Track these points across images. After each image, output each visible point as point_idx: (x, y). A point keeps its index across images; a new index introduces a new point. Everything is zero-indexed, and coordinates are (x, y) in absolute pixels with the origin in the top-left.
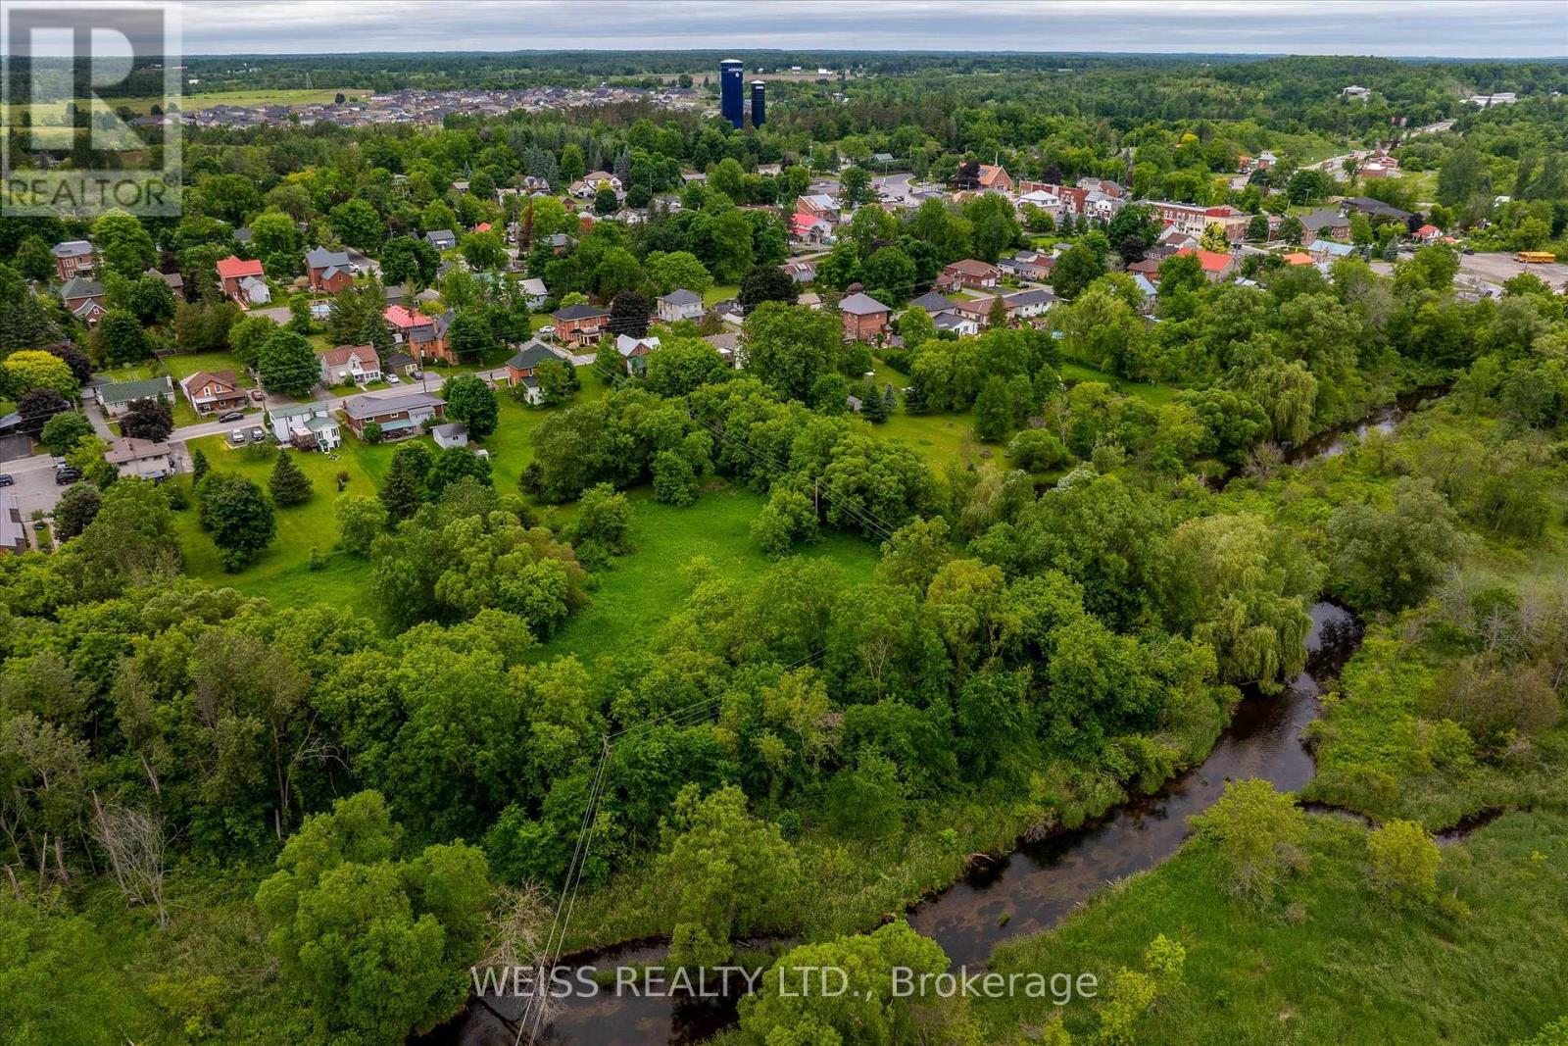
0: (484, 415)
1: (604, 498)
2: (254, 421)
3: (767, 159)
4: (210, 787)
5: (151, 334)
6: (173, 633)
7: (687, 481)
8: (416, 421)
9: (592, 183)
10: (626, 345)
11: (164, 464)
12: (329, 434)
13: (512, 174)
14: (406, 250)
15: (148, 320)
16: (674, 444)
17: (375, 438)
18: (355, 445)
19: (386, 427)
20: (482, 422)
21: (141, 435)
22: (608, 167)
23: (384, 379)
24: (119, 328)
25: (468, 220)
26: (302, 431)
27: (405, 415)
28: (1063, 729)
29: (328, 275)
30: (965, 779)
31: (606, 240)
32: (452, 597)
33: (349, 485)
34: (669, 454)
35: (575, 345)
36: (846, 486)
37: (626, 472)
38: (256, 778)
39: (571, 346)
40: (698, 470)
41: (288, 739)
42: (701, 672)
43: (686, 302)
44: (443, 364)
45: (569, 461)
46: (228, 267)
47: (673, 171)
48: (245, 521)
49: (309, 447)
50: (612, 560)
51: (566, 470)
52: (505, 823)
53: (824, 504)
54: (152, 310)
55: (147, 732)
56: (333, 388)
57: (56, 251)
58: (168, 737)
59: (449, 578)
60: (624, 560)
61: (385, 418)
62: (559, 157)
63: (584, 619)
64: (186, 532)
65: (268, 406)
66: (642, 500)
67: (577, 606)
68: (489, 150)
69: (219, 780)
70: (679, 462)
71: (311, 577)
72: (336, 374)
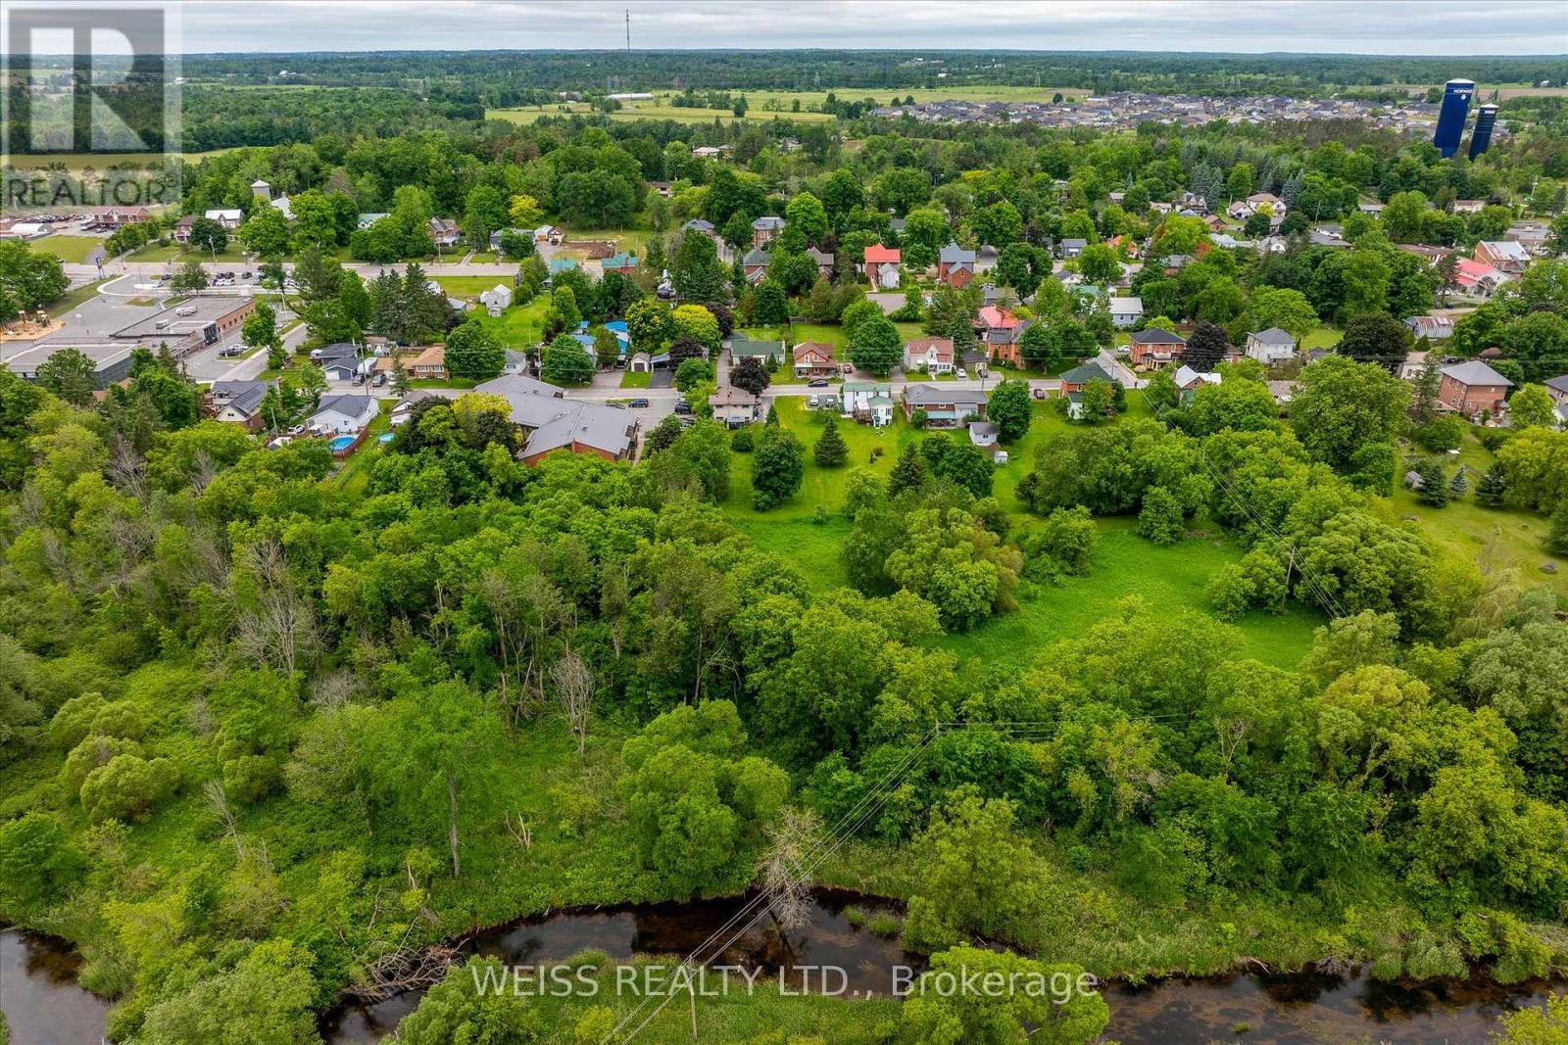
1: (1078, 521)
2: (833, 389)
3: (1467, 195)
4: (644, 663)
5: (794, 303)
6: (666, 544)
7: (1171, 521)
8: (960, 414)
9: (1253, 205)
10: (1185, 376)
11: (749, 413)
12: (883, 414)
13: (1174, 188)
14: (1021, 255)
15: (793, 291)
16: (1173, 483)
17: (921, 423)
18: (901, 424)
19: (932, 415)
20: (1012, 427)
21: (742, 386)
22: (1276, 190)
23: (954, 372)
24: (768, 295)
25: (1108, 230)
26: (863, 406)
27: (951, 408)
28: (1422, 876)
29: (952, 271)
30: (1283, 885)
31: (1216, 268)
32: (894, 573)
33: (880, 459)
34: (1162, 490)
35: (1142, 368)
36: (1322, 562)
37: (1119, 500)
38: (674, 667)
39: (1137, 368)
40: (1189, 514)
41: (710, 646)
42: (1058, 697)
43: (1276, 342)
44: (1012, 367)
45: (1064, 478)
46: (872, 254)
47: (1350, 200)
48: (777, 472)
49: (864, 420)
50: (1060, 578)
51: (1059, 486)
52: (829, 762)
53: (1296, 576)
54: (799, 283)
55: (618, 610)
56: (908, 373)
57: (755, 225)
58: (634, 620)
59: (898, 556)
60: (1072, 581)
61: (934, 407)
62: (1227, 175)
63: (1006, 623)
64: (740, 470)
65: (849, 379)
66: (1123, 530)
67: (1007, 610)
68: (1157, 163)
69: (649, 660)
70: (1170, 499)
71: (812, 529)
72: (915, 361)
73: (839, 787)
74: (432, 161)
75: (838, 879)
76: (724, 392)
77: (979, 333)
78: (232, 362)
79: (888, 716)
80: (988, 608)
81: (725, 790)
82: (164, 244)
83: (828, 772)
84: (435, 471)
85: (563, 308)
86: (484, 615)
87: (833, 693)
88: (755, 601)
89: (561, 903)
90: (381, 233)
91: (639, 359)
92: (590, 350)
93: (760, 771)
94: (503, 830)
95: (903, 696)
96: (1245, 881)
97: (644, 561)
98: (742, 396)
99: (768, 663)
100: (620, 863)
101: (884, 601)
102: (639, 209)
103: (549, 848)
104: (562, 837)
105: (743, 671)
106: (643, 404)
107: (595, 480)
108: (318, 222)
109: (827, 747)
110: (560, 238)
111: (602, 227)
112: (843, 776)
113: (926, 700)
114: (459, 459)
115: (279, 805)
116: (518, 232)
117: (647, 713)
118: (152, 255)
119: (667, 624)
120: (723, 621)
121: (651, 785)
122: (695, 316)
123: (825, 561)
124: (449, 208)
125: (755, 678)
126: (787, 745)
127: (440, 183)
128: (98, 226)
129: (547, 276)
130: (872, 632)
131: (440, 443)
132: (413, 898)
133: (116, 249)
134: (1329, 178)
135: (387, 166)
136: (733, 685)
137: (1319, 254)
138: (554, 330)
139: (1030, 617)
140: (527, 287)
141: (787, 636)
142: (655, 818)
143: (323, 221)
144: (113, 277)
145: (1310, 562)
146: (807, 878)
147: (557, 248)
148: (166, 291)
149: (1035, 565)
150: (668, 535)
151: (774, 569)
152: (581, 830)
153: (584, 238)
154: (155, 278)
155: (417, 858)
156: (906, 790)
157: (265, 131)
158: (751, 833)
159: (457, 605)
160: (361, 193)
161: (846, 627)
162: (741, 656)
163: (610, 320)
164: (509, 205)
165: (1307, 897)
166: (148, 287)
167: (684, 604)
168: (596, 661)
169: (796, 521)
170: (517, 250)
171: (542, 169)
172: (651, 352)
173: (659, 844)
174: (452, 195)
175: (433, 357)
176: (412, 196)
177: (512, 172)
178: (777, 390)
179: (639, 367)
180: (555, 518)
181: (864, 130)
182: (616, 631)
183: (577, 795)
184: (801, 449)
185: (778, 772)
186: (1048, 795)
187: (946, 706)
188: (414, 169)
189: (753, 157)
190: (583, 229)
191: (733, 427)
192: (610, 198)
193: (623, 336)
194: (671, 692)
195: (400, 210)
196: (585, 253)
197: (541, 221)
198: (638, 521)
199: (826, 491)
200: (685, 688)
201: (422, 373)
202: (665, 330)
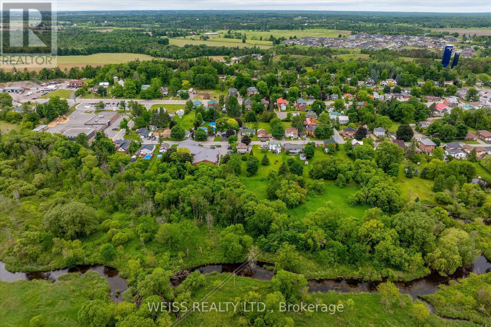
0: (310, 154)
1: (321, 182)
2: (267, 143)
4: (223, 215)
5: (258, 116)
6: (228, 189)
7: (343, 182)
8: (298, 151)
9: (387, 82)
10: (354, 142)
11: (246, 150)
12: (279, 151)
13: (366, 76)
14: (318, 104)
15: (257, 112)
16: (344, 173)
17: (288, 153)
18: (283, 154)
19: (291, 151)
21: (244, 143)
22: (394, 77)
23: (297, 138)
24: (251, 114)
25: (344, 91)
26: (274, 149)
27: (296, 149)
29: (300, 106)
30: (349, 263)
32: (277, 195)
33: (277, 163)
34: (342, 175)
36: (373, 194)
37: (332, 176)
38: (230, 216)
39: (344, 138)
40: (348, 180)
41: (237, 212)
42: (309, 224)
43: (380, 131)
44: (312, 137)
45: (319, 171)
46: (280, 100)
47: (415, 81)
49: (274, 152)
50: (316, 196)
51: (318, 173)
52: (261, 237)
53: (367, 197)
54: (259, 111)
55: (218, 204)
56: (286, 138)
57: (248, 89)
58: (221, 205)
59: (278, 191)
60: (319, 196)
61: (291, 149)
62: (381, 73)
63: (302, 206)
64: (244, 166)
65: (271, 140)
66: (332, 183)
67: (302, 203)
68: (362, 69)
69: (225, 214)
70: (343, 177)
71: (260, 182)
72: (287, 135)
73: (263, 242)
74: (161, 70)
75: (262, 259)
76: (240, 144)
77: (305, 126)
78: (116, 132)
79: (273, 228)
80: (298, 203)
81: (240, 242)
82: (90, 93)
83: (260, 239)
84: (174, 168)
85: (199, 119)
86: (190, 204)
87: (262, 223)
88: (247, 202)
89: (208, 263)
90: (148, 92)
91: (219, 133)
92: (206, 131)
93: (247, 238)
94: (196, 249)
95: (276, 224)
96: (341, 261)
97: (223, 192)
98: (244, 145)
99: (249, 216)
100: (219, 255)
101: (274, 202)
102: (217, 83)
103: (205, 252)
104: (208, 250)
105: (244, 217)
106: (220, 146)
107: (210, 170)
108: (132, 89)
109: (261, 233)
110: (195, 92)
111: (206, 89)
112: (264, 239)
113: (281, 224)
114: (179, 165)
115: (151, 243)
116: (185, 91)
117: (224, 226)
118: (87, 96)
119: (229, 208)
120: (240, 207)
121: (226, 241)
122: (232, 121)
123: (263, 190)
124: (165, 82)
125: (246, 219)
126: (253, 233)
127: (163, 76)
128: (71, 86)
129: (193, 105)
130: (271, 209)
131: (175, 161)
132: (181, 261)
133: (77, 94)
134: (410, 74)
135: (148, 71)
136: (242, 220)
137: (397, 103)
138: (197, 125)
139: (308, 205)
140: (188, 109)
141: (253, 210)
142: (227, 247)
143: (133, 88)
144: (79, 104)
145: (370, 195)
146: (256, 259)
147: (195, 95)
148: (94, 109)
149: (310, 192)
150: (228, 186)
151: (250, 195)
152: (212, 249)
153: (202, 92)
154: (89, 104)
155: (180, 254)
156: (276, 242)
157: (106, 48)
158: (245, 250)
159: (184, 202)
160: (141, 79)
161: (266, 208)
162: (243, 214)
163: (210, 121)
164: (182, 83)
165: (353, 265)
166: (88, 107)
167: (232, 203)
168: (213, 214)
169: (256, 180)
170: (185, 97)
171: (190, 72)
172: (221, 132)
173: (228, 252)
174: (166, 79)
175: (167, 132)
176: (156, 80)
177: (183, 74)
178: (253, 143)
179: (218, 136)
180: (203, 182)
181: (280, 52)
182: (218, 208)
183: (211, 242)
184: (258, 161)
185: (251, 238)
186: (304, 244)
187: (285, 226)
188: (155, 72)
189: (248, 63)
190: (202, 89)
191: (242, 154)
192: (209, 81)
193: (214, 127)
194: (229, 221)
195: (153, 85)
196: (202, 97)
197: (190, 87)
198: (221, 183)
199: (264, 172)
200: (232, 221)
201: (165, 137)
202: (225, 126)
